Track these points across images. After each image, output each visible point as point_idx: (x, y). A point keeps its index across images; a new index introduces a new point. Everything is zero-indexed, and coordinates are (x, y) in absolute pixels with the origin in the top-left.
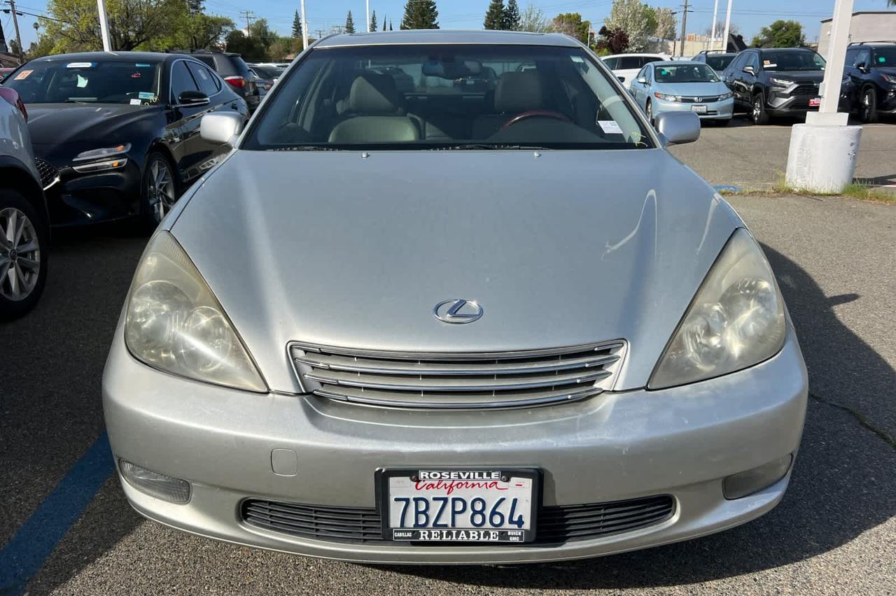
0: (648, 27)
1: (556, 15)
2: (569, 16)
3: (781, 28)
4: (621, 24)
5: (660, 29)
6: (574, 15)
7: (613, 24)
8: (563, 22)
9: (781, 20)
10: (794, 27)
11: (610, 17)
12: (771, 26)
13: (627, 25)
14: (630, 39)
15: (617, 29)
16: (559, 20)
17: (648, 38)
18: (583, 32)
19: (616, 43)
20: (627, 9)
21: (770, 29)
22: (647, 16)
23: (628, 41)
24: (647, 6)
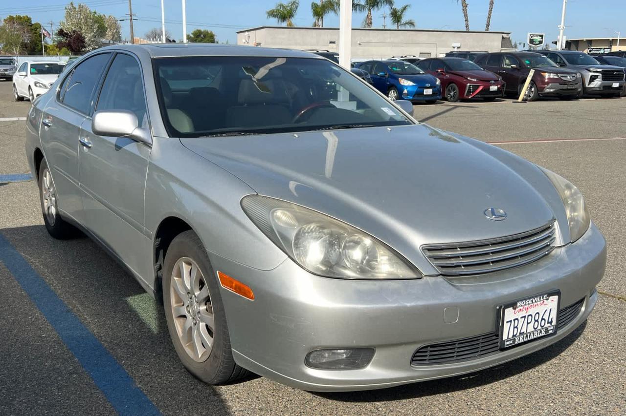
0: (100, 31)
1: (7, 17)
2: (19, 18)
3: (200, 35)
4: (75, 28)
5: (109, 33)
6: (24, 17)
7: (69, 27)
8: (14, 23)
9: (199, 29)
10: (209, 35)
11: (65, 21)
12: (192, 34)
13: (81, 29)
14: (86, 40)
15: (74, 32)
16: (10, 21)
17: (101, 40)
18: (35, 33)
19: (74, 43)
20: (79, 15)
21: (192, 36)
22: (96, 22)
23: (84, 42)
24: (95, 13)
